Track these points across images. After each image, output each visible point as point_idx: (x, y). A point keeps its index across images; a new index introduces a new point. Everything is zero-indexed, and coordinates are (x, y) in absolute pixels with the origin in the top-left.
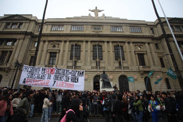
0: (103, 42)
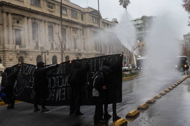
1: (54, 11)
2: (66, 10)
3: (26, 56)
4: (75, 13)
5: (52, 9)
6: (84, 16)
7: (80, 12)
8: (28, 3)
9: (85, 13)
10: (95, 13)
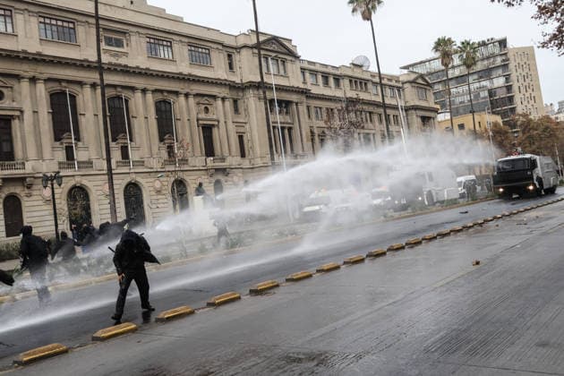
0: (133, 89)
1: (125, 54)
2: (171, 46)
3: (27, 191)
4: (204, 51)
5: (118, 46)
6: (236, 57)
7: (220, 47)
8: (32, 38)
9: (238, 49)
10: (275, 47)
